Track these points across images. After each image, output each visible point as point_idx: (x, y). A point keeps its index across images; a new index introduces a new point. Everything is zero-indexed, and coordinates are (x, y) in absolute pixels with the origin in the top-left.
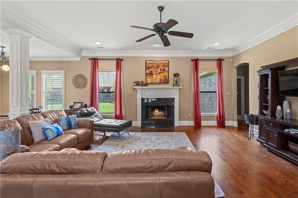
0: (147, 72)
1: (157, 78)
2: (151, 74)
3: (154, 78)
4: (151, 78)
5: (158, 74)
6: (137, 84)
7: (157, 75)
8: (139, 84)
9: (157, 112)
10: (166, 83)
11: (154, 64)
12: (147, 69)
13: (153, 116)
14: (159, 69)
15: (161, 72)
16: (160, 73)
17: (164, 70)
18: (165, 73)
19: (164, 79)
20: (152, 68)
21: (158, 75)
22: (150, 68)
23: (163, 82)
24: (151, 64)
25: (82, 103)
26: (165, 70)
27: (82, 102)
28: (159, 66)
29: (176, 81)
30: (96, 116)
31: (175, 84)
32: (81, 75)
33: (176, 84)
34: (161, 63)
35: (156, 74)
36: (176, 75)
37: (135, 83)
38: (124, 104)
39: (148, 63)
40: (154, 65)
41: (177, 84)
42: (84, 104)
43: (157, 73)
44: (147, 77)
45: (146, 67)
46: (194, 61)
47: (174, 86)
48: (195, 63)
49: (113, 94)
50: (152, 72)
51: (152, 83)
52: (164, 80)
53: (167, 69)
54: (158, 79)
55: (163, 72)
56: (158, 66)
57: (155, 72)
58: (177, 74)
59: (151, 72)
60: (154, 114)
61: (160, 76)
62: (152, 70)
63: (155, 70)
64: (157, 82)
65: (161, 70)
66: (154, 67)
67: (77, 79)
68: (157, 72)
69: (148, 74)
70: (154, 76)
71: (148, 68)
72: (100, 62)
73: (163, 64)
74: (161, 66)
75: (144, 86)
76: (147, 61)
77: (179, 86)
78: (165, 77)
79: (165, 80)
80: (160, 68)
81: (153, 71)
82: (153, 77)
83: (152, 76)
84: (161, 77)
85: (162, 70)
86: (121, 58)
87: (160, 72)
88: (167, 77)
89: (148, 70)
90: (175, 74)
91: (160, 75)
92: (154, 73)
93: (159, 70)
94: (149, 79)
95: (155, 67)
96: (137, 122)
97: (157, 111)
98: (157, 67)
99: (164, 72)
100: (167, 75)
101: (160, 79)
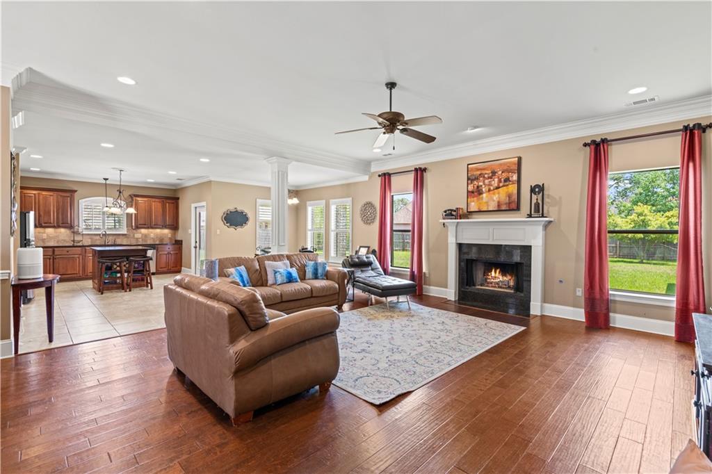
0: (471, 188)
1: (490, 200)
2: (479, 191)
3: (484, 200)
4: (478, 200)
5: (494, 190)
6: (450, 214)
7: (491, 192)
8: (453, 215)
9: (496, 276)
10: (513, 210)
11: (484, 169)
12: (469, 182)
13: (485, 282)
14: (496, 180)
15: (501, 185)
16: (498, 188)
17: (507, 180)
18: (510, 186)
19: (507, 201)
20: (481, 179)
21: (494, 194)
22: (477, 179)
23: (504, 207)
24: (478, 169)
25: (369, 247)
26: (510, 181)
27: (368, 245)
28: (496, 173)
29: (535, 204)
30: (372, 270)
31: (533, 213)
32: (370, 203)
33: (538, 210)
34: (501, 165)
35: (489, 190)
36: (537, 190)
37: (445, 212)
38: (428, 252)
39: (472, 169)
40: (484, 172)
41: (539, 212)
42: (371, 250)
43: (492, 188)
44: (469, 200)
45: (468, 179)
46: (593, 147)
47: (530, 216)
48: (593, 151)
49: (408, 233)
50: (480, 188)
51: (480, 211)
52: (506, 204)
53: (515, 177)
54: (494, 201)
55: (504, 186)
56: (494, 173)
57: (487, 188)
58: (537, 186)
59: (478, 187)
60: (488, 280)
61: (497, 196)
62: (481, 184)
63: (487, 181)
64: (491, 209)
65: (500, 181)
66: (484, 177)
67: (365, 209)
68: (492, 185)
69: (473, 192)
70: (484, 195)
71: (472, 180)
72: (393, 179)
73: (505, 168)
74: (500, 172)
75: (461, 219)
76: (469, 166)
77: (543, 216)
78: (510, 196)
79: (509, 203)
80: (498, 177)
81: (481, 186)
82: (482, 198)
83: (481, 196)
84: (499, 198)
85: (503, 180)
86: (423, 167)
87: (498, 185)
88: (515, 197)
89: (472, 183)
90: (535, 186)
91: (499, 193)
92: (484, 190)
93: (495, 182)
94: (473, 204)
95: (486, 176)
96: (447, 290)
97: (495, 272)
98: (491, 175)
99: (507, 185)
100: (515, 192)
101: (499, 202)
